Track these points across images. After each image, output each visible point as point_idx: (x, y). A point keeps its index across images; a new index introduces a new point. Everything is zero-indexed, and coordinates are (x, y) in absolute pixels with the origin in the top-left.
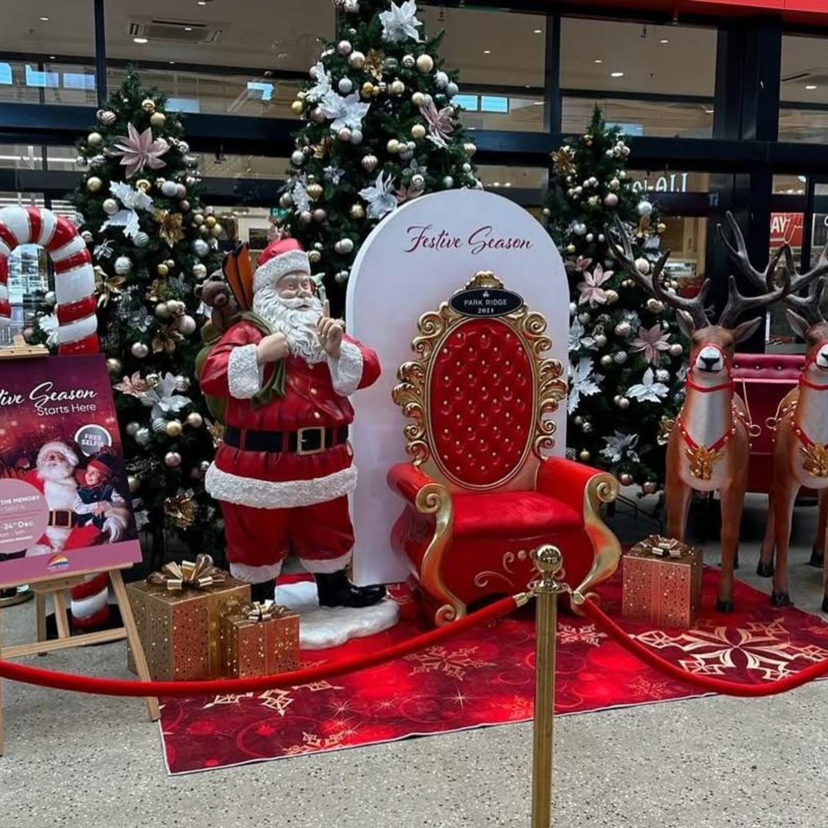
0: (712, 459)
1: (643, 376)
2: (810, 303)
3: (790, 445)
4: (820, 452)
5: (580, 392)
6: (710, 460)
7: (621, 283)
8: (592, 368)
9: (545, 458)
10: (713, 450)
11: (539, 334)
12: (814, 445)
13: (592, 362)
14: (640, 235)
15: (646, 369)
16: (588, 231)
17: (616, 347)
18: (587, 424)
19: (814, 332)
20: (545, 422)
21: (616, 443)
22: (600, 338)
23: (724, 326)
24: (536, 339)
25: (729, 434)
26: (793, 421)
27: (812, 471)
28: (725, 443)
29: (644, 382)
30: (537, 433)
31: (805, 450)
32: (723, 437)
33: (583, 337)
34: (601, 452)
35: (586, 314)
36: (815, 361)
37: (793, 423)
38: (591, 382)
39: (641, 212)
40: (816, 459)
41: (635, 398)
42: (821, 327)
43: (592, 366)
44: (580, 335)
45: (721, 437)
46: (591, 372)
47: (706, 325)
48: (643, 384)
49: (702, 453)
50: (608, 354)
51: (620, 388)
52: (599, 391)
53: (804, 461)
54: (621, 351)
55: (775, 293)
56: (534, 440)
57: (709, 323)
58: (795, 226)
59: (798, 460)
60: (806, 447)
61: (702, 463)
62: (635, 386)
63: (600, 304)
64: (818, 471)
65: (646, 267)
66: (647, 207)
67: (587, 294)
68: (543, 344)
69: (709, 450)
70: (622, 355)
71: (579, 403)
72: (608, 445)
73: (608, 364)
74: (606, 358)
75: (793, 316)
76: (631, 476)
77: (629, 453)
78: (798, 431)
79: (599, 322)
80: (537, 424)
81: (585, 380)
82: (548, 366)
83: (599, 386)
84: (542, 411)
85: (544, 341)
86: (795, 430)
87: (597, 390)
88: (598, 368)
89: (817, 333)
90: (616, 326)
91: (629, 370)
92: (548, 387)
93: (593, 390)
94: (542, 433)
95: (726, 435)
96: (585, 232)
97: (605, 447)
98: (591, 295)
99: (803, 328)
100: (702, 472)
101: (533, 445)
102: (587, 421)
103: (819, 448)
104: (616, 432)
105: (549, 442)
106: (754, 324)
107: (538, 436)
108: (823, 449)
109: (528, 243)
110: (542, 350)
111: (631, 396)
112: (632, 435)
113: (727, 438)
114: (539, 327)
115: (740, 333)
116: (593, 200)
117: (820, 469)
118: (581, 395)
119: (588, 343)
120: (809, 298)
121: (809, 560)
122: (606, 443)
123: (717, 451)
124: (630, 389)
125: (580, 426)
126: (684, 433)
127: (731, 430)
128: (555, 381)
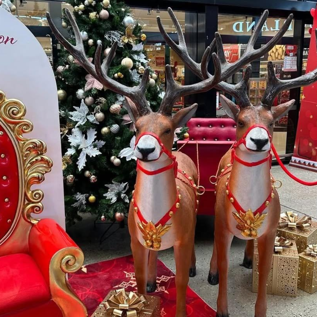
0: (160, 233)
1: (130, 142)
2: (240, 89)
3: (226, 209)
4: (250, 218)
5: (87, 155)
6: (158, 233)
7: (114, 75)
8: (96, 137)
9: (35, 222)
10: (160, 225)
11: (20, 118)
12: (245, 212)
13: (96, 132)
14: (126, 41)
15: (132, 136)
16: (90, 37)
17: (111, 121)
18: (93, 176)
19: (243, 116)
20: (33, 192)
21: (114, 189)
22: (100, 115)
23: (162, 113)
24: (16, 124)
25: (173, 208)
26: (227, 189)
27: (244, 232)
28: (170, 217)
29: (131, 146)
30: (26, 202)
31: (238, 215)
32: (169, 212)
33: (88, 114)
34: (104, 195)
35: (90, 98)
36: (245, 143)
37: (227, 191)
38: (94, 147)
39: (127, 24)
40: (246, 222)
41: (125, 158)
42: (249, 110)
43: (95, 135)
44: (86, 112)
45: (167, 212)
46: (95, 140)
47: (148, 112)
48: (130, 147)
49: (151, 227)
50: (106, 126)
51: (113, 151)
52: (100, 153)
53: (237, 223)
54: (114, 124)
55: (207, 81)
56: (24, 209)
57: (151, 110)
58: (233, 54)
59: (232, 222)
60: (239, 212)
61: (152, 236)
62: (124, 149)
63: (98, 91)
64: (248, 233)
65: (130, 64)
66: (131, 21)
67: (90, 83)
68: (25, 127)
69: (156, 226)
70: (115, 127)
71: (86, 163)
72: (109, 190)
73: (106, 134)
74: (105, 130)
75: (225, 101)
76: (122, 214)
77: (123, 195)
78: (232, 199)
79: (97, 104)
80: (26, 195)
81: (90, 146)
82: (31, 146)
83: (100, 150)
84: (29, 184)
85: (25, 125)
86: (229, 198)
87: (98, 153)
88: (99, 136)
89: (246, 117)
90: (110, 107)
91: (119, 138)
92: (32, 164)
93: (95, 153)
94: (30, 202)
95: (170, 210)
96: (87, 38)
97: (107, 192)
98: (93, 84)
99: (234, 111)
100: (152, 242)
101: (23, 212)
102: (94, 175)
103: (249, 215)
104: (113, 182)
105: (38, 209)
106: (190, 110)
107: (28, 204)
108: (252, 216)
109: (12, 39)
110: (24, 132)
111: (122, 157)
112: (124, 183)
113: (171, 212)
114: (18, 113)
115: (179, 118)
116: (93, 15)
117: (250, 230)
118: (87, 156)
119: (91, 118)
120: (238, 85)
121: (242, 262)
122: (108, 188)
123: (163, 225)
124: (121, 151)
125: (88, 178)
126: (136, 208)
127: (175, 205)
128: (39, 158)
